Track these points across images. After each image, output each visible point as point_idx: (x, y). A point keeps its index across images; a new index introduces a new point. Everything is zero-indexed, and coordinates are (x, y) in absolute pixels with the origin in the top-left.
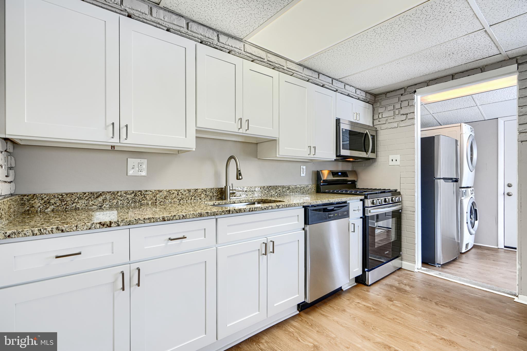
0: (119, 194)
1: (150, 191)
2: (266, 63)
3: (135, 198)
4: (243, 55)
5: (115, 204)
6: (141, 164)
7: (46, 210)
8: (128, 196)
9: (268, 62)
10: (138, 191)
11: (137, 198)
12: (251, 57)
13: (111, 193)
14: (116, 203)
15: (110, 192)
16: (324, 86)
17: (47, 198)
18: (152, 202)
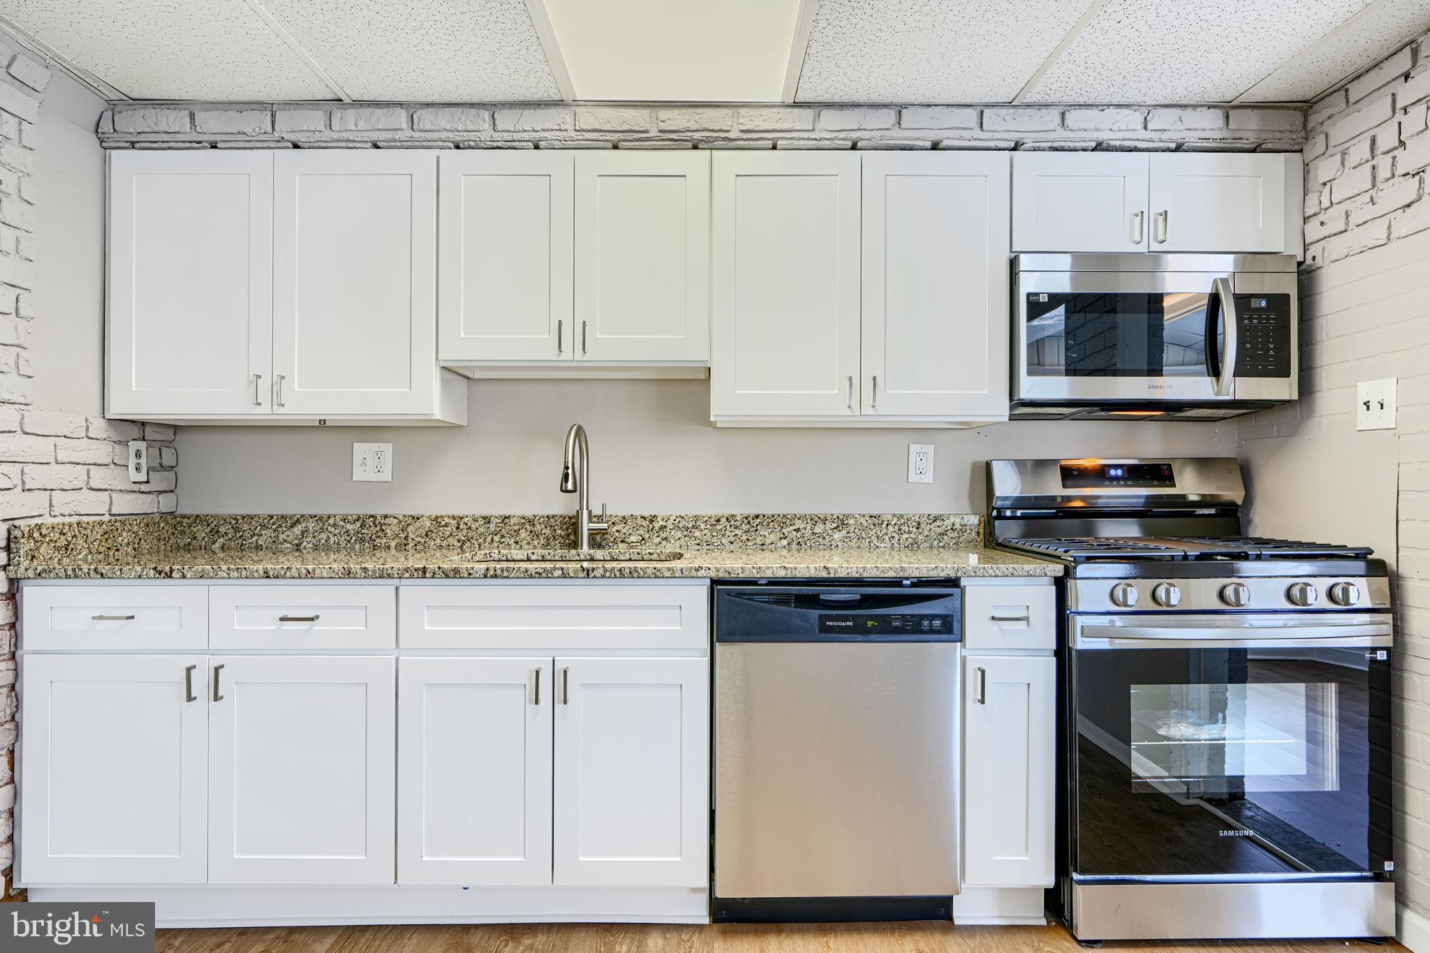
0: (331, 521)
1: (395, 518)
2: (658, 141)
3: (363, 531)
4: (574, 141)
5: (323, 541)
6: (379, 455)
7: (213, 546)
8: (349, 527)
9: (663, 135)
10: (368, 517)
11: (366, 531)
12: (601, 138)
13: (316, 518)
14: (326, 541)
15: (315, 516)
16: (940, 146)
17: (215, 523)
18: (398, 543)
